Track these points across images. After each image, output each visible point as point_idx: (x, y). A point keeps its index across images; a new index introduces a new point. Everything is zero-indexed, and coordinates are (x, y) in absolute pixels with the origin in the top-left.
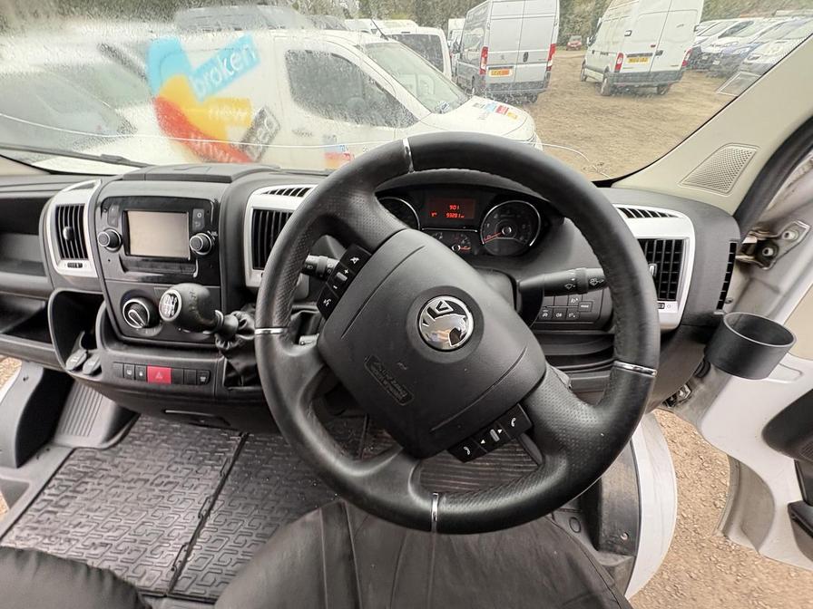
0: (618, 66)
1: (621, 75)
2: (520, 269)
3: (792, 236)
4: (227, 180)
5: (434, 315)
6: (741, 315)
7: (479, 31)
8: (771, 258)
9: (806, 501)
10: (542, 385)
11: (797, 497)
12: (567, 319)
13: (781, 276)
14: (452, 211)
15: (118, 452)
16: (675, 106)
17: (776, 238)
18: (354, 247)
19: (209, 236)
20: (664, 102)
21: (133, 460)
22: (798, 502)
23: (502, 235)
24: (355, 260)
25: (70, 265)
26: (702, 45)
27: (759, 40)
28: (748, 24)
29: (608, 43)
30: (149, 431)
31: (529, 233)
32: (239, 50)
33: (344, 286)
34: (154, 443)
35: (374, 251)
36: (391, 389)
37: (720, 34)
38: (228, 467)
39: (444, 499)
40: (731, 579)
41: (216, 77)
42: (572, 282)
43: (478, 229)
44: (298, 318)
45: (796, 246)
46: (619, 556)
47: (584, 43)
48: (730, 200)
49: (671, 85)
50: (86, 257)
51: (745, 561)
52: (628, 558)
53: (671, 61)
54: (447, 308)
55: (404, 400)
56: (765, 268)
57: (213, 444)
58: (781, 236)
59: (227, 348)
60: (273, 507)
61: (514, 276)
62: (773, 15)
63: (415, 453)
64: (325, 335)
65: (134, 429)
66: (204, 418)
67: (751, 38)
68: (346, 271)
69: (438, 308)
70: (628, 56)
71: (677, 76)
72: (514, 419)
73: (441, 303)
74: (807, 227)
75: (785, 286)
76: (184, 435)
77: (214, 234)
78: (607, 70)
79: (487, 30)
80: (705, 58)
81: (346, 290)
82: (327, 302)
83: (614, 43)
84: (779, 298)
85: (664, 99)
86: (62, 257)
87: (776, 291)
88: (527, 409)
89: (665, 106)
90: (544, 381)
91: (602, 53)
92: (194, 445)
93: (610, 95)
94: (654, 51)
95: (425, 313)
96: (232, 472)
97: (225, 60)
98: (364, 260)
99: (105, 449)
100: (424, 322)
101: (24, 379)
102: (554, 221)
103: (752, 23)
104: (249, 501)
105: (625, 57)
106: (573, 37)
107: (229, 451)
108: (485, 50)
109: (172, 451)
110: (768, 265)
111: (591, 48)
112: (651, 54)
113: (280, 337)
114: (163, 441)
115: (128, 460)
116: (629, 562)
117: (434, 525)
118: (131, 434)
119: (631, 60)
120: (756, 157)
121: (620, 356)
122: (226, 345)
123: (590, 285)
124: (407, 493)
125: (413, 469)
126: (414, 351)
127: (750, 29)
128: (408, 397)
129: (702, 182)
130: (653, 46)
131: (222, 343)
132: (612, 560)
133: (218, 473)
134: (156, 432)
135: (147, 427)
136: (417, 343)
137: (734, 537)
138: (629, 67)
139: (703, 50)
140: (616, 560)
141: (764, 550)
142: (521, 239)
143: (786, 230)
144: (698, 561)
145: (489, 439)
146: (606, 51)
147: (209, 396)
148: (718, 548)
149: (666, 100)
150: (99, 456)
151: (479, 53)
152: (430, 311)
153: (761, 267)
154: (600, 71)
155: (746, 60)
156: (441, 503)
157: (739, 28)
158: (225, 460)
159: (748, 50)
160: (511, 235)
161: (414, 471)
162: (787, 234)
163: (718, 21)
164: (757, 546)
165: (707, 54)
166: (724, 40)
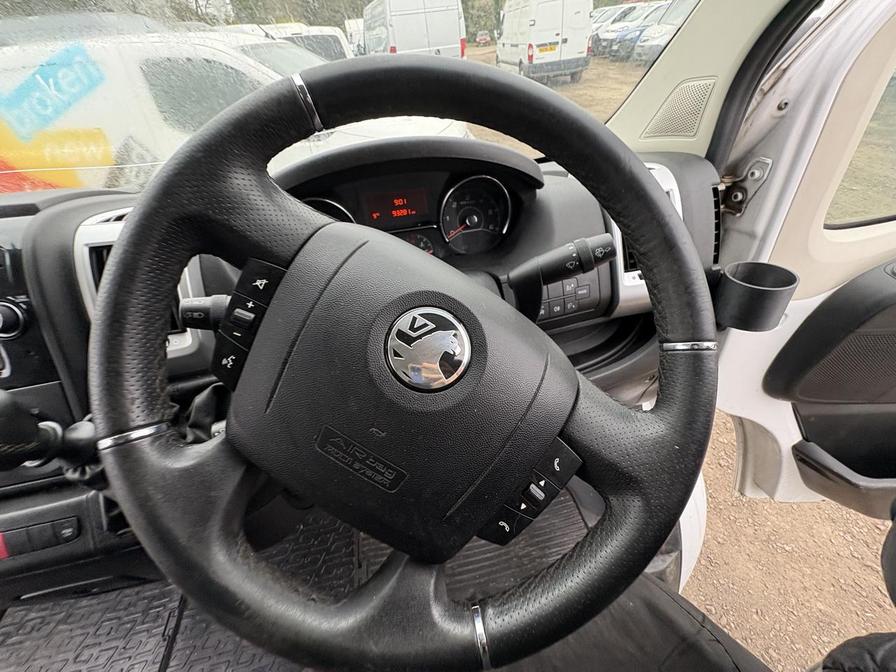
0: (531, 58)
1: (535, 66)
2: (500, 264)
3: (757, 174)
4: (30, 210)
5: (408, 340)
6: (739, 265)
7: (380, 31)
8: (741, 202)
9: (806, 439)
10: (579, 402)
11: (797, 437)
12: (567, 311)
13: (754, 220)
14: (400, 207)
16: (591, 92)
17: (742, 181)
18: (254, 263)
19: (13, 303)
20: (580, 89)
22: (800, 442)
23: (467, 227)
24: (260, 283)
26: (599, 32)
27: (644, 23)
29: (516, 34)
31: (499, 219)
32: (69, 65)
33: (251, 329)
34: (46, 629)
35: (288, 263)
36: (369, 473)
37: (612, 19)
38: (172, 624)
39: (490, 611)
40: (750, 531)
41: (43, 103)
42: (574, 259)
43: (437, 223)
44: (209, 397)
45: (764, 184)
46: (666, 557)
47: (492, 39)
48: (700, 143)
49: (582, 71)
51: (757, 509)
52: (674, 555)
53: (577, 49)
54: (426, 325)
55: (394, 483)
56: (738, 215)
57: (144, 598)
58: (746, 176)
59: (87, 477)
60: (254, 655)
61: (495, 273)
63: (429, 556)
64: (236, 417)
66: (93, 585)
67: (639, 21)
68: (250, 305)
69: (412, 328)
70: (538, 46)
71: (586, 62)
72: (557, 461)
73: (415, 319)
74: (769, 161)
75: (760, 229)
77: (22, 298)
78: (521, 62)
79: (390, 28)
80: (604, 44)
81: (255, 334)
82: (228, 362)
83: (521, 34)
84: (756, 243)
85: (579, 86)
87: (752, 235)
88: (571, 441)
89: (581, 92)
90: (581, 396)
91: (512, 46)
92: (114, 610)
94: (559, 39)
95: (394, 342)
96: (182, 628)
97: (51, 81)
98: (275, 281)
100: (396, 354)
102: (524, 197)
103: (635, 8)
104: (215, 660)
105: (535, 47)
106: (480, 33)
107: (170, 601)
109: (79, 632)
110: (740, 211)
111: (500, 42)
112: (557, 43)
113: (153, 442)
114: (59, 622)
116: (677, 558)
117: (486, 659)
119: (541, 51)
120: (715, 90)
121: (669, 336)
122: (83, 472)
123: (595, 257)
124: (434, 624)
125: (433, 582)
126: (391, 404)
127: (634, 14)
128: (400, 477)
129: (663, 130)
130: (558, 35)
131: (75, 471)
132: (660, 563)
133: (159, 637)
136: (392, 390)
137: (750, 493)
138: (540, 58)
139: (601, 37)
140: (664, 561)
141: (778, 497)
142: (491, 227)
143: (750, 169)
144: (720, 525)
145: (531, 499)
146: (515, 43)
147: (88, 555)
148: (733, 505)
149: (582, 87)
152: (401, 335)
153: (734, 214)
154: (515, 64)
155: (639, 43)
156: (488, 620)
157: (624, 15)
158: (167, 614)
159: (638, 33)
160: (477, 225)
161: (435, 583)
162: (753, 174)
163: (607, 8)
164: (772, 494)
165: (605, 40)
166: (618, 25)
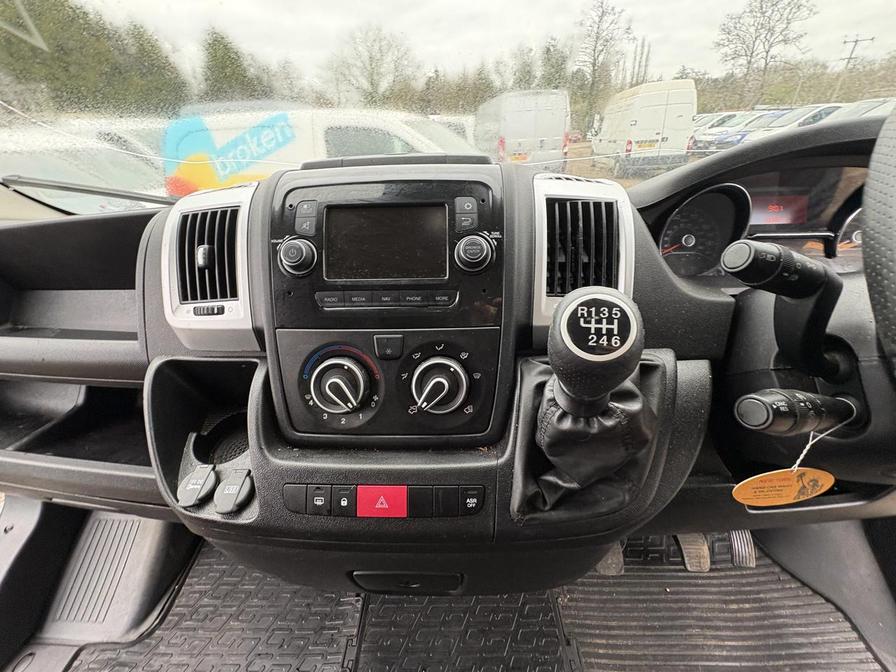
0: (628, 152)
1: (631, 160)
15: (157, 646)
19: (488, 239)
21: (185, 659)
25: (197, 312)
27: (747, 129)
28: (730, 117)
30: (206, 600)
34: (217, 623)
37: (710, 124)
38: (351, 655)
50: (234, 294)
57: (315, 614)
62: (753, 109)
65: (181, 600)
67: (737, 128)
70: (637, 143)
76: (264, 603)
77: (496, 234)
78: (618, 156)
83: (620, 131)
86: (184, 298)
91: (610, 141)
93: (622, 178)
94: (660, 138)
99: (133, 643)
101: (5, 531)
103: (735, 116)
105: (633, 143)
107: (347, 625)
108: (502, 142)
109: (250, 634)
111: (597, 138)
112: (657, 141)
114: (231, 617)
115: (175, 660)
118: (175, 610)
119: (640, 146)
127: (734, 121)
130: (658, 134)
134: (216, 602)
135: (203, 594)
138: (637, 153)
139: (698, 138)
146: (613, 139)
150: (124, 657)
151: (496, 143)
154: (611, 157)
157: (724, 121)
159: (739, 137)
163: (704, 115)
165: (701, 141)
166: (715, 130)
